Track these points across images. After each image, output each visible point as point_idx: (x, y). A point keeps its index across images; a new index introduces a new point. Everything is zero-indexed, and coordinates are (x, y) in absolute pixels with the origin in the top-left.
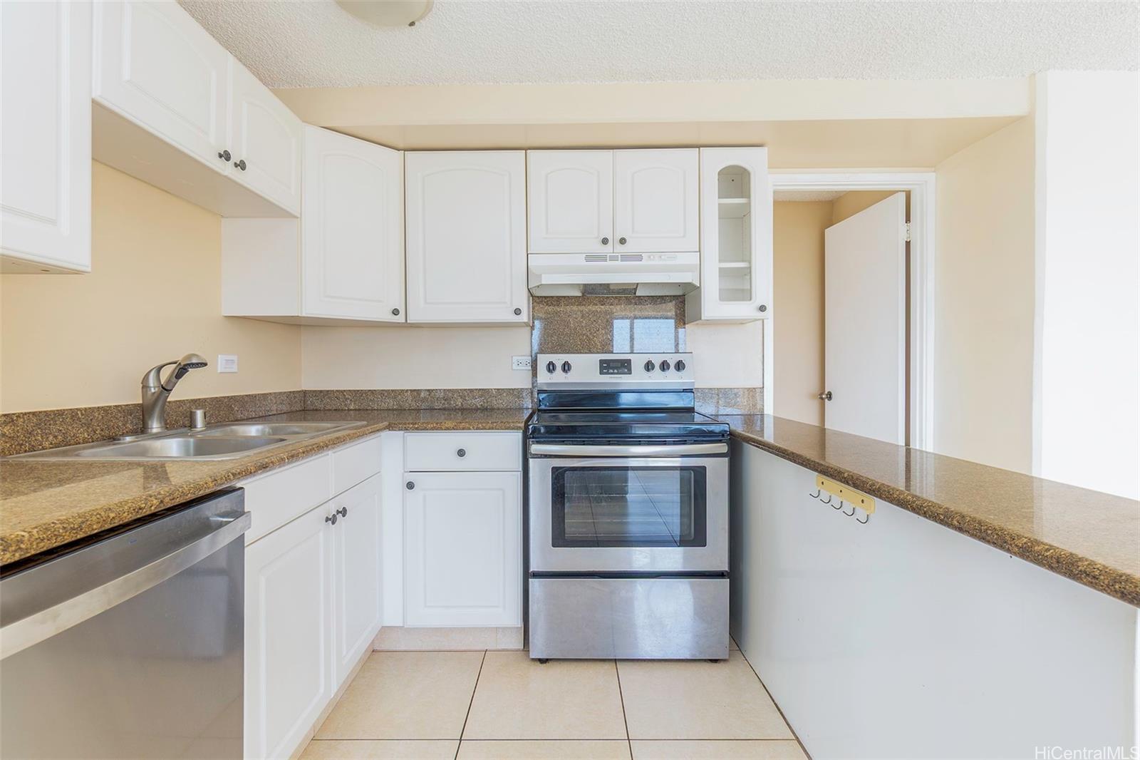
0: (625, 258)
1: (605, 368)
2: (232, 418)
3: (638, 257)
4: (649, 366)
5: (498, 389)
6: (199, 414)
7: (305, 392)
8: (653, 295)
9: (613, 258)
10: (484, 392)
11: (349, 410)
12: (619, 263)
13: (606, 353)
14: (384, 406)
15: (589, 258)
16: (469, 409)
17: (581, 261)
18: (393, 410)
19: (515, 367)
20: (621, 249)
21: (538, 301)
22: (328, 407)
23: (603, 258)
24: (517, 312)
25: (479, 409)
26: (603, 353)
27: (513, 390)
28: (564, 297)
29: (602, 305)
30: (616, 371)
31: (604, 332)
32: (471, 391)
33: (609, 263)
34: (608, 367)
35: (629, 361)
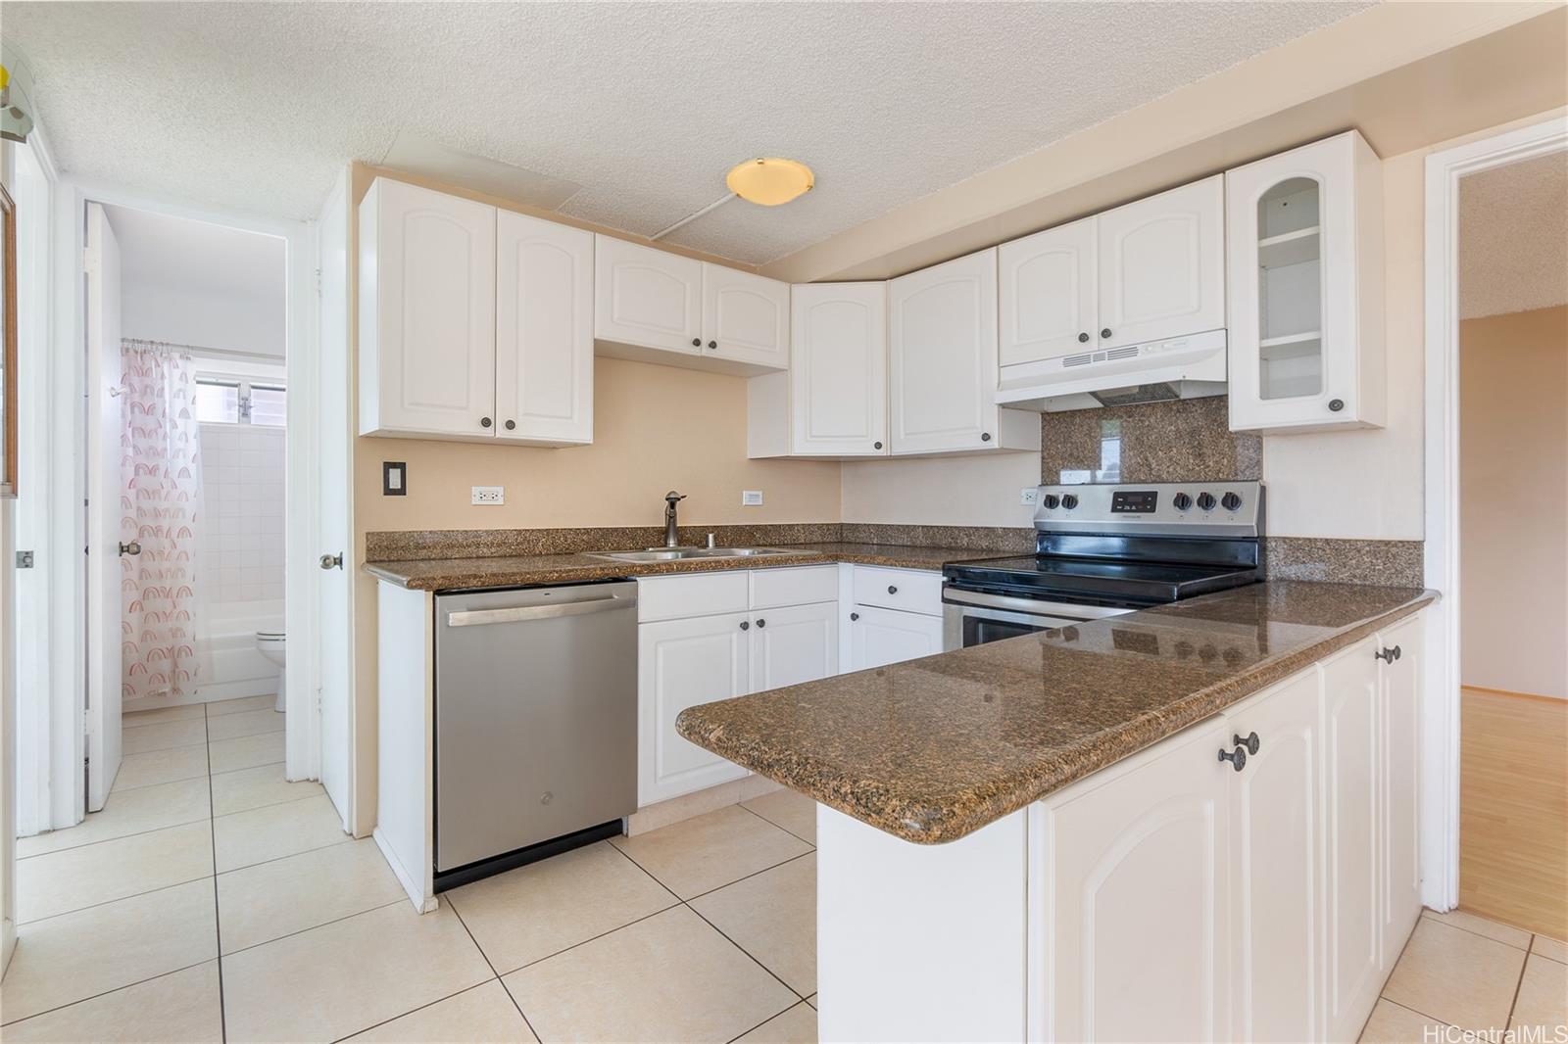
0: (1114, 354)
1: (1121, 504)
2: (753, 543)
3: (1132, 351)
4: (1182, 502)
5: (1004, 529)
6: (711, 536)
7: (842, 525)
8: (1204, 395)
9: (1099, 357)
10: (990, 531)
11: (873, 544)
12: (1106, 363)
13: (1135, 483)
14: (900, 542)
15: (1069, 361)
16: (974, 550)
17: (1058, 367)
18: (907, 546)
19: (1024, 501)
20: (1107, 343)
21: (1048, 418)
22: (858, 541)
23: (1083, 359)
24: (986, 437)
25: (985, 550)
26: (1130, 483)
27: (1020, 529)
28: (1080, 411)
29: (1130, 417)
30: (1134, 508)
31: (1131, 454)
32: (977, 529)
33: (1093, 364)
34: (1123, 504)
35: (1154, 495)
